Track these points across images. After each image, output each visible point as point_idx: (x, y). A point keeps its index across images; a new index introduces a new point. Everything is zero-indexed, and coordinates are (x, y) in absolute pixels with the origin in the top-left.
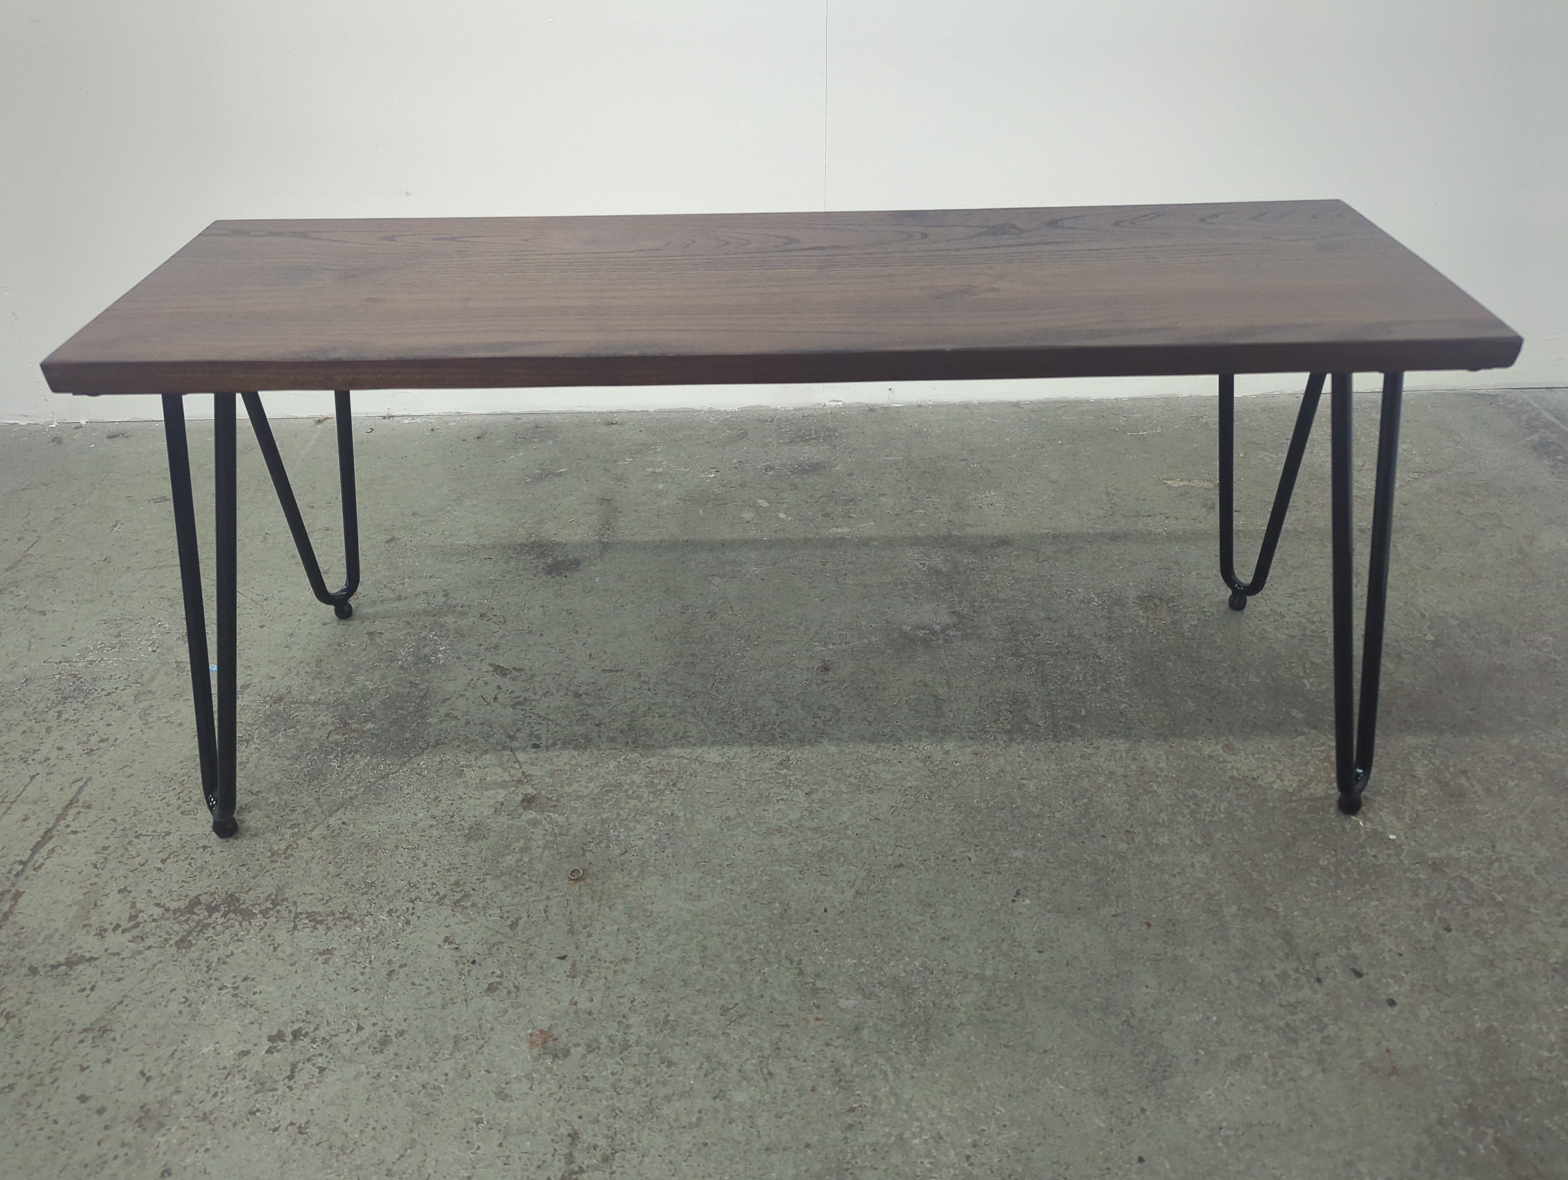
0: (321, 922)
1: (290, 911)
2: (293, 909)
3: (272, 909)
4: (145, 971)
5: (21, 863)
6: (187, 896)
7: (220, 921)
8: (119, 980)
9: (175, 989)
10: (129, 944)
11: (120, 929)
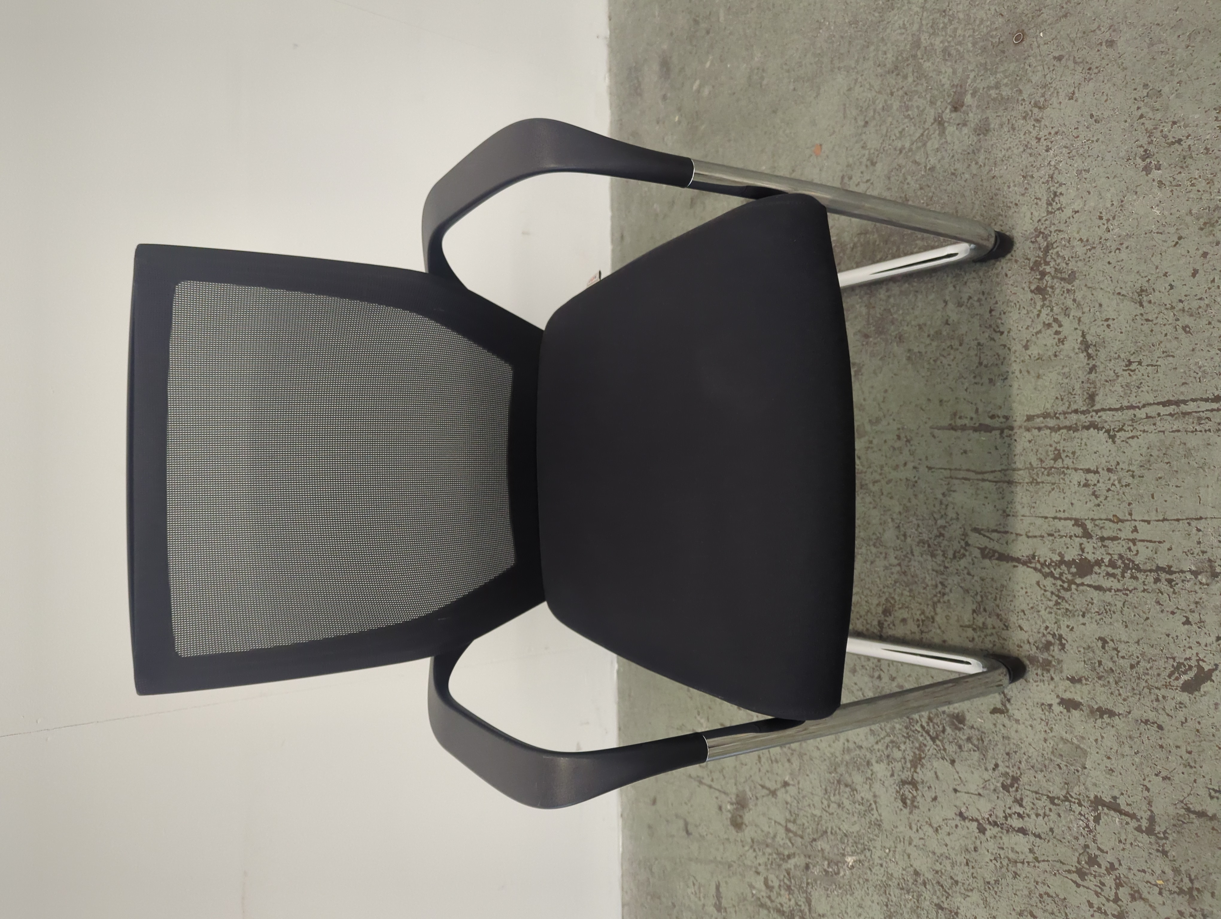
0: (1055, 194)
1: (1046, 220)
2: (1044, 219)
3: (1043, 233)
4: (1094, 292)
5: (1002, 432)
6: (1032, 299)
7: (1052, 264)
8: (1100, 305)
9: (1109, 263)
10: (1071, 317)
11: (1059, 329)
